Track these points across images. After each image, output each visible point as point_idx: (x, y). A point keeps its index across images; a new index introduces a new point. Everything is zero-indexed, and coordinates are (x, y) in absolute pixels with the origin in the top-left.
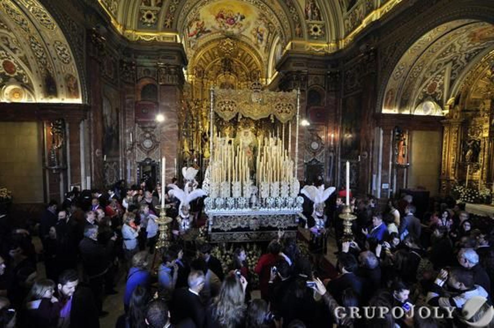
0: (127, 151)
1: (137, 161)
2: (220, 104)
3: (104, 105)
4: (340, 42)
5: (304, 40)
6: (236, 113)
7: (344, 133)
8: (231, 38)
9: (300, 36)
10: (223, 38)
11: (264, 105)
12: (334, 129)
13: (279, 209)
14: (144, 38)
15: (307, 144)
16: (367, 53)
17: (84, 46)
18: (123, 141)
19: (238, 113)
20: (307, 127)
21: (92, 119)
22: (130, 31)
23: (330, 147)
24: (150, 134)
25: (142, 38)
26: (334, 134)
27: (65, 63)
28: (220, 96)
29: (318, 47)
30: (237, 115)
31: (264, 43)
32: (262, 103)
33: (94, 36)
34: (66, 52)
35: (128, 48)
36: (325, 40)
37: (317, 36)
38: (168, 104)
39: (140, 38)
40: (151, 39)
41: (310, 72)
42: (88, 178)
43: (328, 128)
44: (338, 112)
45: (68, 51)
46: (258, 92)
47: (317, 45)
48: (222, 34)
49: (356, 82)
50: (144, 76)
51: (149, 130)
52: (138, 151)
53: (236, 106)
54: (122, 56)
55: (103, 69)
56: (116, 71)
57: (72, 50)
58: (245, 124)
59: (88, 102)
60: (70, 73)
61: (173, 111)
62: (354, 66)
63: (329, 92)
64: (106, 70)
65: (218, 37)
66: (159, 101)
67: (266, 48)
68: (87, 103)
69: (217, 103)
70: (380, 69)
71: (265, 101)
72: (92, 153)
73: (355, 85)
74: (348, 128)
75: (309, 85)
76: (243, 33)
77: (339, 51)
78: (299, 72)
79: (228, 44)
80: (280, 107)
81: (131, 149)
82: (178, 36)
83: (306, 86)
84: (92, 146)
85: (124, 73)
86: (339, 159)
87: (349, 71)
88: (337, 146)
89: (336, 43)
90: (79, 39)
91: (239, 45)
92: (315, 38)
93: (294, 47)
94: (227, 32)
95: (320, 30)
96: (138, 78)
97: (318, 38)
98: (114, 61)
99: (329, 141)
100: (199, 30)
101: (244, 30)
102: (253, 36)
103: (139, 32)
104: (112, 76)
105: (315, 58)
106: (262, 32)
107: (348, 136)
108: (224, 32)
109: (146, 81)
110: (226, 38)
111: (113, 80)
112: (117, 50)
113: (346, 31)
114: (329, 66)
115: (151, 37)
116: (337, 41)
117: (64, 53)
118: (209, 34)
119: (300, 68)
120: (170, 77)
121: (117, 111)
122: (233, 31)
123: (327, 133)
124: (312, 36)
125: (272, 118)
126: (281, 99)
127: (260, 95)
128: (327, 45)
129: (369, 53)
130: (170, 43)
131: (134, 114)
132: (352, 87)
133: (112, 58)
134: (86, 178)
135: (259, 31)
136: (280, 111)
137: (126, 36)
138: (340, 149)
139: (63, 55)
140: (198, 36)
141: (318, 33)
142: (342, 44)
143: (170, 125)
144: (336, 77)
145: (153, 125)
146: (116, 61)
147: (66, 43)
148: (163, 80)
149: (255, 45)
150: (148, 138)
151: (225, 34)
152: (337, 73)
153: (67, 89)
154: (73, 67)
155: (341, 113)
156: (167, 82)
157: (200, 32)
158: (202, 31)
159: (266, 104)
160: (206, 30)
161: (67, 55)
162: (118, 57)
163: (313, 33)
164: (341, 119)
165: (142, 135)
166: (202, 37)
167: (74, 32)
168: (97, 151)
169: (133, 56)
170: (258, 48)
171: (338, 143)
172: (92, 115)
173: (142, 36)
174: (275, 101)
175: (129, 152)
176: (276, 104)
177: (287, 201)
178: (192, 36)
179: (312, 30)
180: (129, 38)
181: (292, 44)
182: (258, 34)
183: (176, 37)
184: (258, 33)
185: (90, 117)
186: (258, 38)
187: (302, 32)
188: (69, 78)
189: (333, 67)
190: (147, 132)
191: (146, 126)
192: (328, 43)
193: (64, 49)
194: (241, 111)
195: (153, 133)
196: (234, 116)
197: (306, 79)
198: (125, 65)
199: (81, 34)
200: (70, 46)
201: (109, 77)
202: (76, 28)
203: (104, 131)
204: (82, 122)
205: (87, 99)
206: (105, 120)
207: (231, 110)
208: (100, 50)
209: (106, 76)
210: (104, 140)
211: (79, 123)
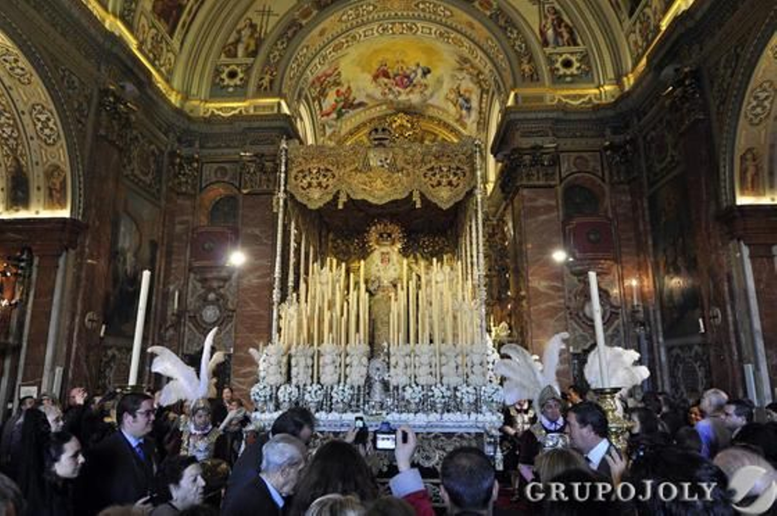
0: (167, 329)
1: (185, 352)
2: (301, 175)
3: (122, 229)
4: (625, 79)
5: (544, 85)
6: (335, 191)
7: (662, 272)
8: (406, 113)
9: (532, 80)
10: (391, 115)
11: (398, 171)
12: (639, 269)
13: (438, 416)
14: (220, 113)
15: (573, 304)
16: (679, 83)
17: (92, 116)
18: (159, 307)
19: (338, 192)
20: (567, 264)
21: (87, 250)
22: (196, 103)
23: (634, 312)
24: (217, 294)
25: (216, 112)
26: (641, 280)
27: (49, 145)
28: (300, 159)
29: (575, 97)
30: (336, 197)
31: (474, 115)
32: (393, 168)
33: (111, 99)
34: (51, 124)
35: (187, 131)
36: (593, 81)
37: (572, 75)
38: (257, 231)
39: (213, 112)
40: (233, 112)
41: (562, 147)
42: (59, 370)
43: (622, 268)
44: (641, 227)
45: (55, 123)
46: (384, 146)
47: (572, 92)
48: (388, 108)
49: (671, 151)
50: (214, 180)
51: (215, 284)
52: (190, 329)
53: (334, 176)
54: (176, 145)
55: (130, 162)
56: (159, 171)
57: (61, 121)
58: (381, 235)
59: (83, 215)
60: (55, 161)
61: (266, 244)
62: (661, 121)
63: (612, 185)
64: (135, 165)
65: (381, 114)
66: (240, 226)
67: (479, 123)
68: (80, 218)
69: (293, 173)
70: (714, 109)
71: (400, 164)
72: (77, 320)
73: (669, 159)
74: (670, 260)
75: (563, 175)
76: (430, 102)
77: (624, 97)
78: (536, 148)
79: (402, 126)
80: (434, 175)
81: (176, 325)
82: (283, 103)
83: (557, 177)
84: (79, 306)
85: (176, 176)
86: (661, 339)
87: (653, 133)
88: (651, 308)
89: (617, 84)
90: (80, 105)
91: (424, 124)
92: (568, 79)
93: (520, 100)
94: (399, 103)
95: (576, 65)
96: (204, 185)
97: (575, 80)
98: (157, 152)
99: (629, 298)
100: (342, 103)
101: (432, 95)
102: (451, 105)
103: (211, 102)
104: (148, 179)
105: (573, 117)
106: (467, 95)
107: (675, 283)
108: (391, 102)
109: (219, 191)
110: (396, 114)
111: (150, 186)
112: (166, 134)
113: (635, 56)
114: (608, 132)
115: (233, 109)
116: (618, 81)
117: (48, 127)
118: (361, 109)
119: (538, 141)
120: (264, 177)
121: (154, 245)
122: (409, 100)
123: (621, 279)
124: (560, 77)
125: (416, 198)
126: (437, 158)
127: (388, 154)
128: (596, 91)
129: (683, 81)
130: (266, 116)
131: (188, 254)
132: (664, 165)
133: (153, 147)
134: (53, 370)
135: (462, 92)
136: (435, 183)
137: (187, 110)
138: (659, 316)
139: (47, 131)
140: (340, 115)
141: (574, 70)
142: (629, 81)
143: (258, 274)
144: (625, 153)
145: (224, 274)
146: (162, 152)
147: (52, 107)
148: (249, 185)
149: (457, 121)
150: (212, 303)
151: (395, 105)
152: (627, 142)
153: (47, 192)
154: (61, 151)
155: (649, 228)
156: (257, 189)
157: (343, 107)
158: (348, 104)
159: (402, 169)
160: (356, 102)
161: (52, 129)
162: (166, 146)
163: (562, 71)
164: (650, 242)
165: (200, 296)
166: (347, 115)
167: (71, 91)
168: (89, 315)
169: (197, 145)
170: (464, 125)
171: (652, 301)
172: (87, 242)
173: (218, 109)
174: (422, 161)
175: (171, 332)
176: (424, 169)
177: (458, 394)
178: (328, 114)
179: (558, 65)
180: (191, 115)
181: (516, 95)
182: (460, 100)
183: (279, 104)
184: (461, 96)
185: (83, 247)
186: (461, 107)
187: (536, 70)
188: (53, 171)
189: (615, 132)
190: (211, 290)
191: (209, 276)
192: (598, 88)
193: (48, 119)
194: (344, 187)
195: (222, 291)
196: (329, 198)
197: (555, 161)
198: (178, 160)
199: (86, 96)
200: (58, 112)
201: (140, 180)
202: (76, 84)
203: (116, 280)
204: (64, 254)
205: (81, 211)
206: (122, 259)
207: (324, 185)
208: (124, 126)
209: (135, 176)
210: (112, 298)
211: (60, 255)
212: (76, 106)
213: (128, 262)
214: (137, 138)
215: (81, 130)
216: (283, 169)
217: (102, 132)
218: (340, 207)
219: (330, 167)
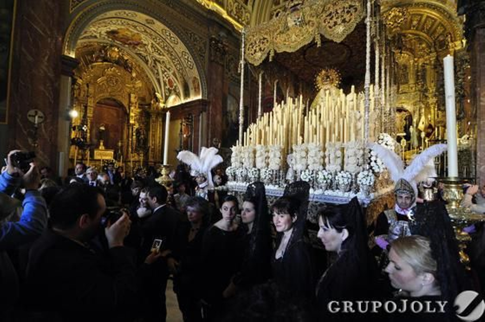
2: (251, 46)
3: (229, 102)
6: (268, 51)
8: (398, 7)
11: (306, 25)
17: (207, 52)
19: (270, 51)
21: (211, 112)
27: (191, 69)
28: (251, 37)
30: (268, 55)
32: (303, 23)
33: (214, 42)
34: (189, 59)
45: (191, 59)
46: (297, 10)
53: (268, 42)
59: (207, 97)
60: (195, 76)
68: (206, 98)
71: (307, 18)
72: (209, 141)
79: (395, 16)
80: (332, 18)
84: (210, 136)
90: (201, 48)
91: (411, 10)
125: (318, 40)
126: (334, 4)
127: (299, 14)
136: (332, 25)
147: (187, 51)
153: (194, 89)
154: (195, 70)
159: (309, 22)
161: (190, 62)
167: (195, 43)
168: (214, 139)
172: (211, 108)
174: (323, 11)
176: (324, 16)
185: (209, 110)
188: (194, 80)
194: (273, 46)
196: (265, 57)
199: (203, 43)
200: (190, 53)
201: (236, 79)
202: (198, 39)
203: (227, 125)
204: (201, 114)
205: (206, 95)
206: (230, 115)
207: (262, 49)
208: (223, 54)
209: (233, 77)
210: (227, 132)
211: (199, 115)
212: (198, 48)
213: (233, 116)
214: (232, 59)
215: (202, 60)
216: (243, 45)
217: (212, 58)
218: (270, 60)
219: (266, 36)
